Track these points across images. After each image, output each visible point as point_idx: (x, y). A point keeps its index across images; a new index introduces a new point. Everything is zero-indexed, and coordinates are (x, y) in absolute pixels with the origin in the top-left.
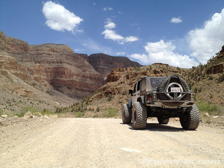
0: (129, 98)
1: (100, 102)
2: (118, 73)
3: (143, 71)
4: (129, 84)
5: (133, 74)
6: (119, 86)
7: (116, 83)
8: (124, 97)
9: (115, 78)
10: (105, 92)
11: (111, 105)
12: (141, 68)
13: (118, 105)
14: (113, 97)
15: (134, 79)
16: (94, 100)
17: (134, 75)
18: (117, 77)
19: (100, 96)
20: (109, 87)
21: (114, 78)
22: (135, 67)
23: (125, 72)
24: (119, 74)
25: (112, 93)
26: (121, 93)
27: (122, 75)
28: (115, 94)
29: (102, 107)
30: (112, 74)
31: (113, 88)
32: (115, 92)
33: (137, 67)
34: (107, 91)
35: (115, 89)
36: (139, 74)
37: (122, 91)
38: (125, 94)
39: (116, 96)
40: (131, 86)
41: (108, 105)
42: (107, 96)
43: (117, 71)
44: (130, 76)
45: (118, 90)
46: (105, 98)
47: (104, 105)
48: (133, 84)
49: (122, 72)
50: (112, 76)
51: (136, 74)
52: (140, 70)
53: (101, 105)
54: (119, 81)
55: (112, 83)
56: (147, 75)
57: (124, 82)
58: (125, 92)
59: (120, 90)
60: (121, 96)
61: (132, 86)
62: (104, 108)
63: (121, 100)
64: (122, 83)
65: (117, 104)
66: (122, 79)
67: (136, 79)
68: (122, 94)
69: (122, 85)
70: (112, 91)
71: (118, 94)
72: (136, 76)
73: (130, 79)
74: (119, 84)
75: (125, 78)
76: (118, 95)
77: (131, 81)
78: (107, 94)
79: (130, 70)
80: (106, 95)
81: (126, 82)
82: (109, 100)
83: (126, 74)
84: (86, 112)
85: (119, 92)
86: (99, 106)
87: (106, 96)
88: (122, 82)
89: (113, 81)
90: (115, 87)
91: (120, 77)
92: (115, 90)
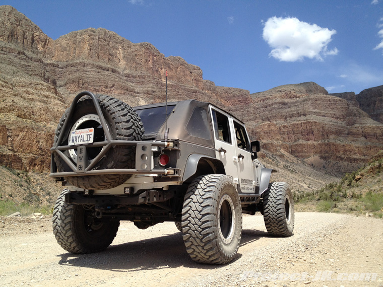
1: (376, 181)
16: (364, 177)
19: (377, 168)
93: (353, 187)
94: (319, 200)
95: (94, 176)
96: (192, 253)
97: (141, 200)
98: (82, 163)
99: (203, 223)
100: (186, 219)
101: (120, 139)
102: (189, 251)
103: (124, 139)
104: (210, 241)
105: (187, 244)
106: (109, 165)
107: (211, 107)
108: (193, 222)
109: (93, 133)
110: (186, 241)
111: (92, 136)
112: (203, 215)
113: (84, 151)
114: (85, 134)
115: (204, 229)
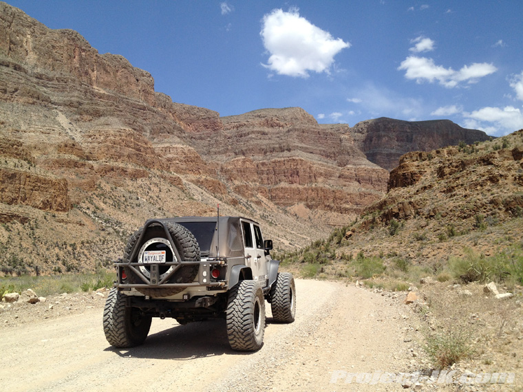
0: (443, 226)
1: (369, 238)
2: (416, 163)
3: (484, 152)
4: (444, 191)
5: (454, 164)
6: (418, 197)
7: (411, 189)
8: (431, 225)
9: (410, 176)
10: (382, 212)
11: (395, 245)
12: (478, 147)
13: (412, 245)
14: (402, 225)
15: (458, 175)
16: (355, 234)
17: (457, 167)
18: (413, 174)
19: (371, 223)
20: (393, 200)
21: (406, 178)
22: (462, 146)
23: (436, 159)
24: (418, 166)
25: (400, 214)
26: (423, 215)
27: (426, 170)
28: (406, 217)
29: (373, 250)
30: (401, 167)
31: (402, 203)
32: (408, 213)
33: (468, 146)
34: (387, 211)
35: (406, 204)
36: (471, 162)
37: (425, 211)
38: (432, 216)
39: (411, 223)
40: (449, 194)
41: (387, 245)
42: (387, 224)
43: (415, 159)
44: (447, 170)
45: (414, 207)
46: (382, 229)
47: (377, 245)
48: (456, 189)
49: (427, 162)
50: (400, 173)
51: (463, 165)
52: (477, 151)
53: (369, 246)
54: (418, 185)
55: (402, 190)
56: (492, 164)
57: (430, 186)
58: (434, 211)
59: (419, 207)
60: (423, 222)
61: (451, 196)
62: (377, 253)
63: (421, 232)
64: (425, 188)
65: (412, 243)
66: (428, 177)
67: (463, 176)
68: (426, 218)
69: (425, 195)
70: (399, 210)
71: (415, 217)
72: (464, 169)
73: (447, 178)
74: (417, 191)
75: (436, 175)
76: (415, 221)
77: (450, 182)
78: (387, 217)
79: (450, 153)
80: (385, 220)
81: (437, 185)
82: (392, 234)
83: (438, 166)
84: (331, 264)
85: (418, 213)
86: (365, 248)
87: (384, 223)
88: (427, 185)
89: (404, 185)
90: (408, 201)
91: (421, 173)
92: (407, 206)
93: (343, 245)
94: (303, 262)
95: (165, 288)
96: (233, 344)
97: (197, 305)
98: (156, 278)
99: (244, 321)
100: (231, 318)
101: (187, 260)
102: (231, 342)
103: (190, 260)
104: (249, 334)
105: (230, 337)
106: (178, 280)
107: (241, 220)
108: (236, 320)
109: (165, 255)
110: (230, 335)
111: (164, 257)
112: (245, 315)
113: (157, 268)
114: (158, 255)
115: (245, 325)
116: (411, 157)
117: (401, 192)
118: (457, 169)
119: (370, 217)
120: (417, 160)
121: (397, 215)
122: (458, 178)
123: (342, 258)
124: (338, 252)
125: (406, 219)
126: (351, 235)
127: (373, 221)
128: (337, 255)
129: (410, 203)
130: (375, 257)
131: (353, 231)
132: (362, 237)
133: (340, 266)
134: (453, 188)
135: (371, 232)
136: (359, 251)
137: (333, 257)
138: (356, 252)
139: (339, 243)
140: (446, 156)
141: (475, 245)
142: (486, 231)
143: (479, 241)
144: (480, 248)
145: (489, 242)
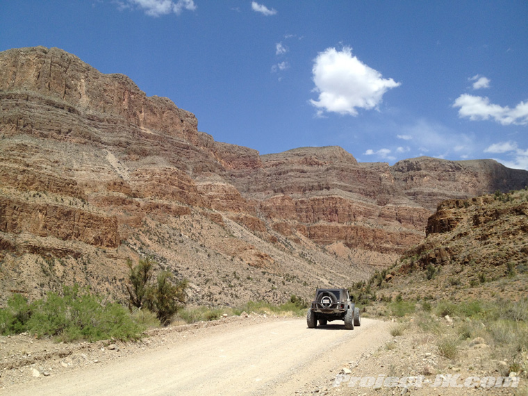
0: (476, 272)
1: (408, 281)
2: (453, 210)
3: (519, 201)
4: (479, 239)
5: (489, 213)
6: (454, 244)
7: (449, 235)
8: (466, 271)
9: (447, 223)
10: (421, 257)
11: (432, 289)
12: (513, 196)
13: (447, 289)
14: (439, 270)
15: (492, 224)
16: (395, 277)
17: (491, 216)
18: (450, 221)
19: (409, 267)
20: (431, 245)
21: (444, 225)
22: (497, 195)
23: (473, 207)
24: (455, 213)
25: (437, 260)
26: (459, 261)
27: (462, 217)
28: (443, 262)
29: (411, 293)
30: (438, 214)
31: (439, 249)
32: (445, 258)
33: (504, 194)
34: (424, 256)
35: (442, 250)
36: (505, 211)
37: (461, 257)
38: (467, 262)
39: (447, 269)
40: (483, 242)
41: (424, 288)
42: (424, 269)
43: (452, 206)
44: (482, 219)
45: (450, 253)
46: (420, 273)
47: (414, 289)
48: (490, 237)
49: (463, 209)
50: (438, 219)
51: (497, 214)
52: (512, 199)
53: (408, 289)
54: (455, 232)
55: (440, 236)
56: (524, 214)
57: (466, 234)
58: (469, 258)
59: (455, 253)
60: (458, 268)
61: (485, 244)
62: (415, 296)
63: (456, 278)
64: (461, 235)
65: (447, 287)
66: (464, 225)
67: (496, 225)
68: (461, 264)
69: (461, 242)
70: (436, 255)
71: (451, 263)
72: (498, 218)
73: (482, 226)
74: (454, 238)
75: (472, 222)
76: (451, 266)
77: (485, 230)
78: (425, 262)
79: (486, 201)
80: (423, 264)
81: (472, 232)
82: (429, 278)
83: (474, 213)
84: (372, 305)
85: (454, 259)
86: (403, 291)
87: (422, 268)
88: (463, 232)
89: (442, 231)
90: (445, 247)
91: (458, 220)
92: (444, 253)
93: (383, 287)
96: (347, 327)
100: (346, 320)
103: (335, 302)
106: (332, 308)
109: (329, 301)
113: (326, 305)
116: (448, 204)
117: (439, 238)
118: (491, 218)
119: (409, 261)
120: (454, 207)
121: (434, 261)
122: (492, 227)
123: (382, 299)
124: (379, 294)
125: (443, 265)
126: (390, 278)
127: (412, 264)
128: (377, 297)
129: (447, 249)
130: (413, 300)
131: (393, 274)
132: (401, 280)
133: (380, 307)
134: (487, 236)
135: (410, 276)
136: (398, 294)
137: (374, 299)
138: (395, 294)
139: (379, 285)
140: (482, 204)
141: (503, 291)
142: (514, 279)
143: (506, 288)
144: (507, 294)
145: (515, 289)
